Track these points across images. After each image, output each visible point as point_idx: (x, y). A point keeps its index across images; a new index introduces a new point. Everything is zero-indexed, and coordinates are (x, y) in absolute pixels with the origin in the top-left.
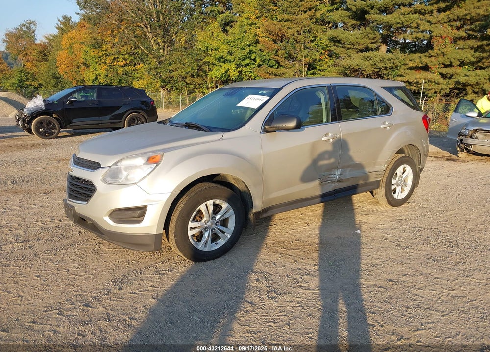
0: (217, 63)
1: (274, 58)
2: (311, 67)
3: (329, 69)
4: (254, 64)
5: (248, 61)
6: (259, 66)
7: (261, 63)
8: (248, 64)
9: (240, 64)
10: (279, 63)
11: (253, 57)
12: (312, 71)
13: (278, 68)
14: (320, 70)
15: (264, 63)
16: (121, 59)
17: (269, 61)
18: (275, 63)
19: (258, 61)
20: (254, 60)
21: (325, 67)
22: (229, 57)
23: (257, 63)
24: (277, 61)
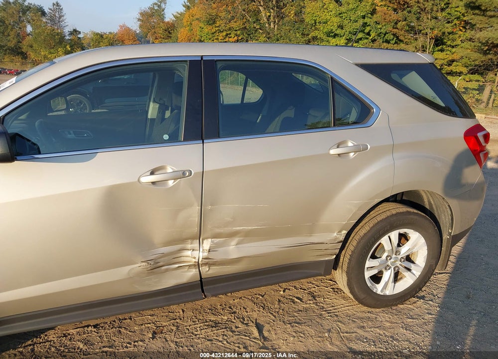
0: (324, 37)
1: (391, 31)
2: (439, 42)
3: (463, 45)
4: (367, 38)
5: (360, 35)
6: (373, 41)
7: (376, 38)
8: (361, 39)
9: (350, 39)
10: (397, 37)
11: (366, 31)
12: (440, 48)
13: (396, 43)
14: (450, 46)
15: (379, 38)
16: (232, 35)
17: (385, 35)
18: (392, 37)
19: (373, 34)
20: (369, 34)
21: (459, 42)
22: (339, 32)
23: (371, 37)
24: (394, 35)
